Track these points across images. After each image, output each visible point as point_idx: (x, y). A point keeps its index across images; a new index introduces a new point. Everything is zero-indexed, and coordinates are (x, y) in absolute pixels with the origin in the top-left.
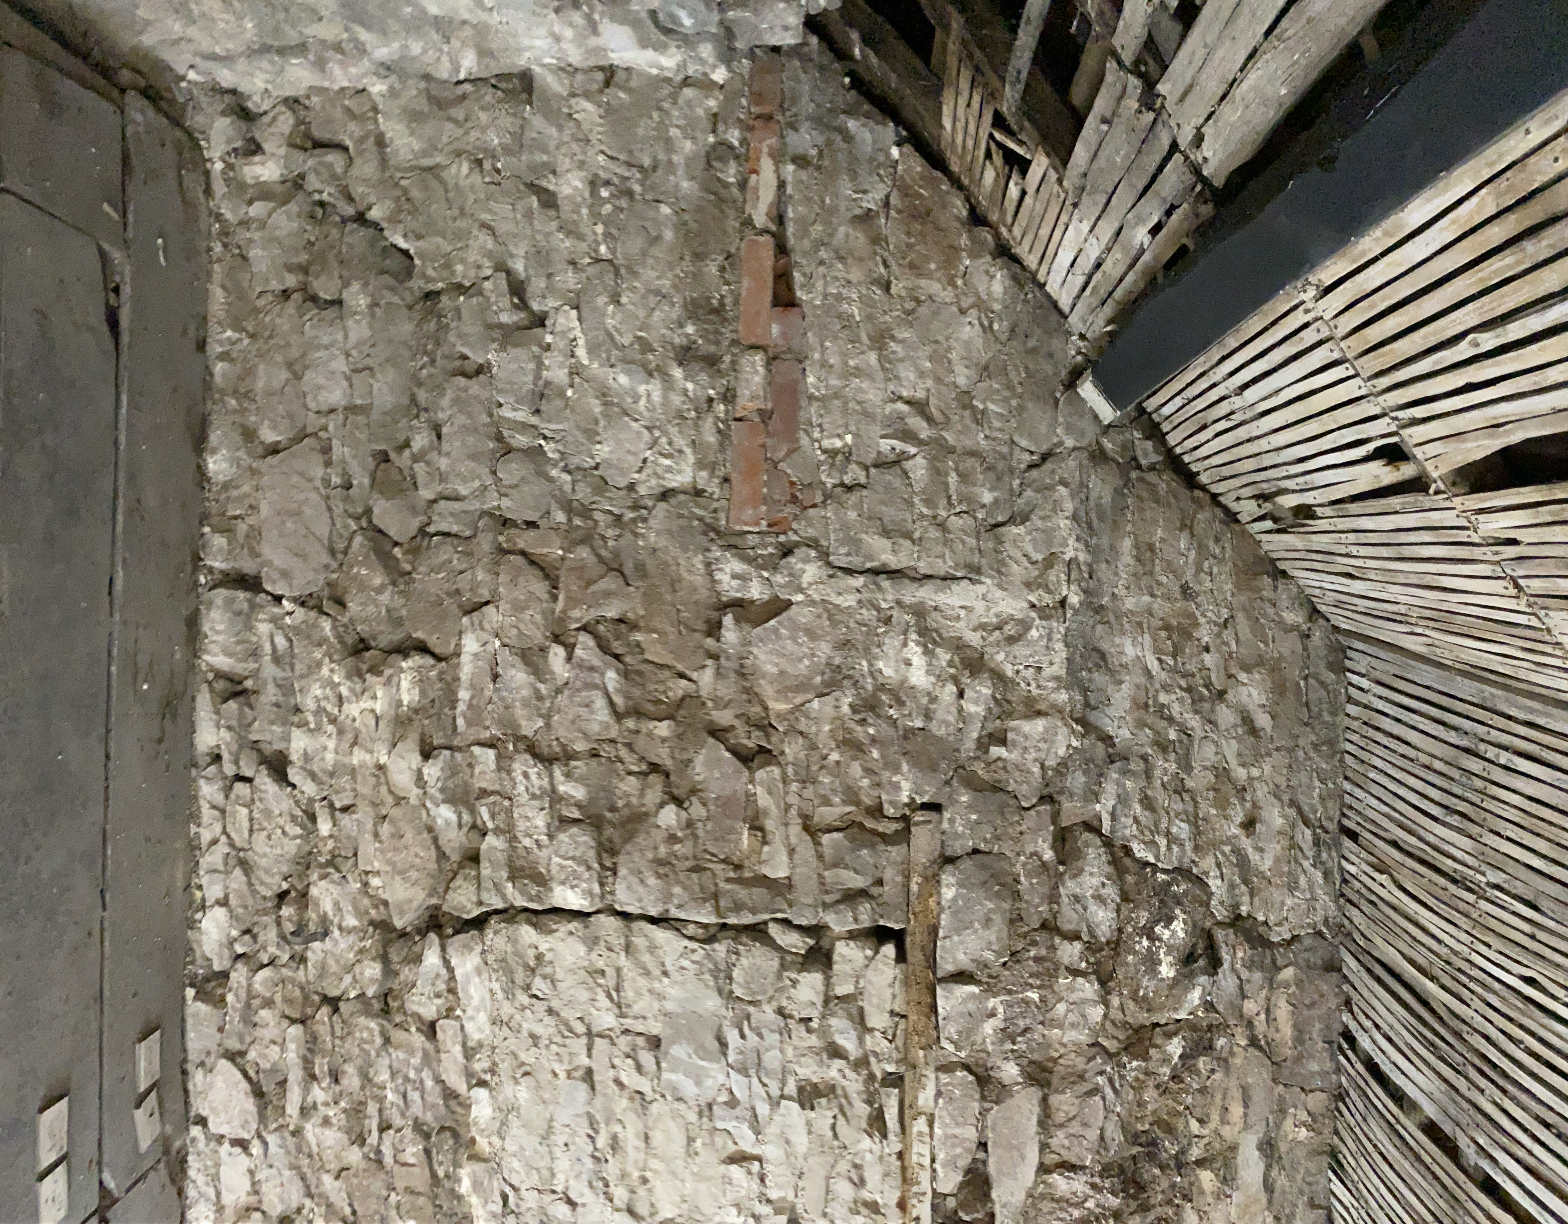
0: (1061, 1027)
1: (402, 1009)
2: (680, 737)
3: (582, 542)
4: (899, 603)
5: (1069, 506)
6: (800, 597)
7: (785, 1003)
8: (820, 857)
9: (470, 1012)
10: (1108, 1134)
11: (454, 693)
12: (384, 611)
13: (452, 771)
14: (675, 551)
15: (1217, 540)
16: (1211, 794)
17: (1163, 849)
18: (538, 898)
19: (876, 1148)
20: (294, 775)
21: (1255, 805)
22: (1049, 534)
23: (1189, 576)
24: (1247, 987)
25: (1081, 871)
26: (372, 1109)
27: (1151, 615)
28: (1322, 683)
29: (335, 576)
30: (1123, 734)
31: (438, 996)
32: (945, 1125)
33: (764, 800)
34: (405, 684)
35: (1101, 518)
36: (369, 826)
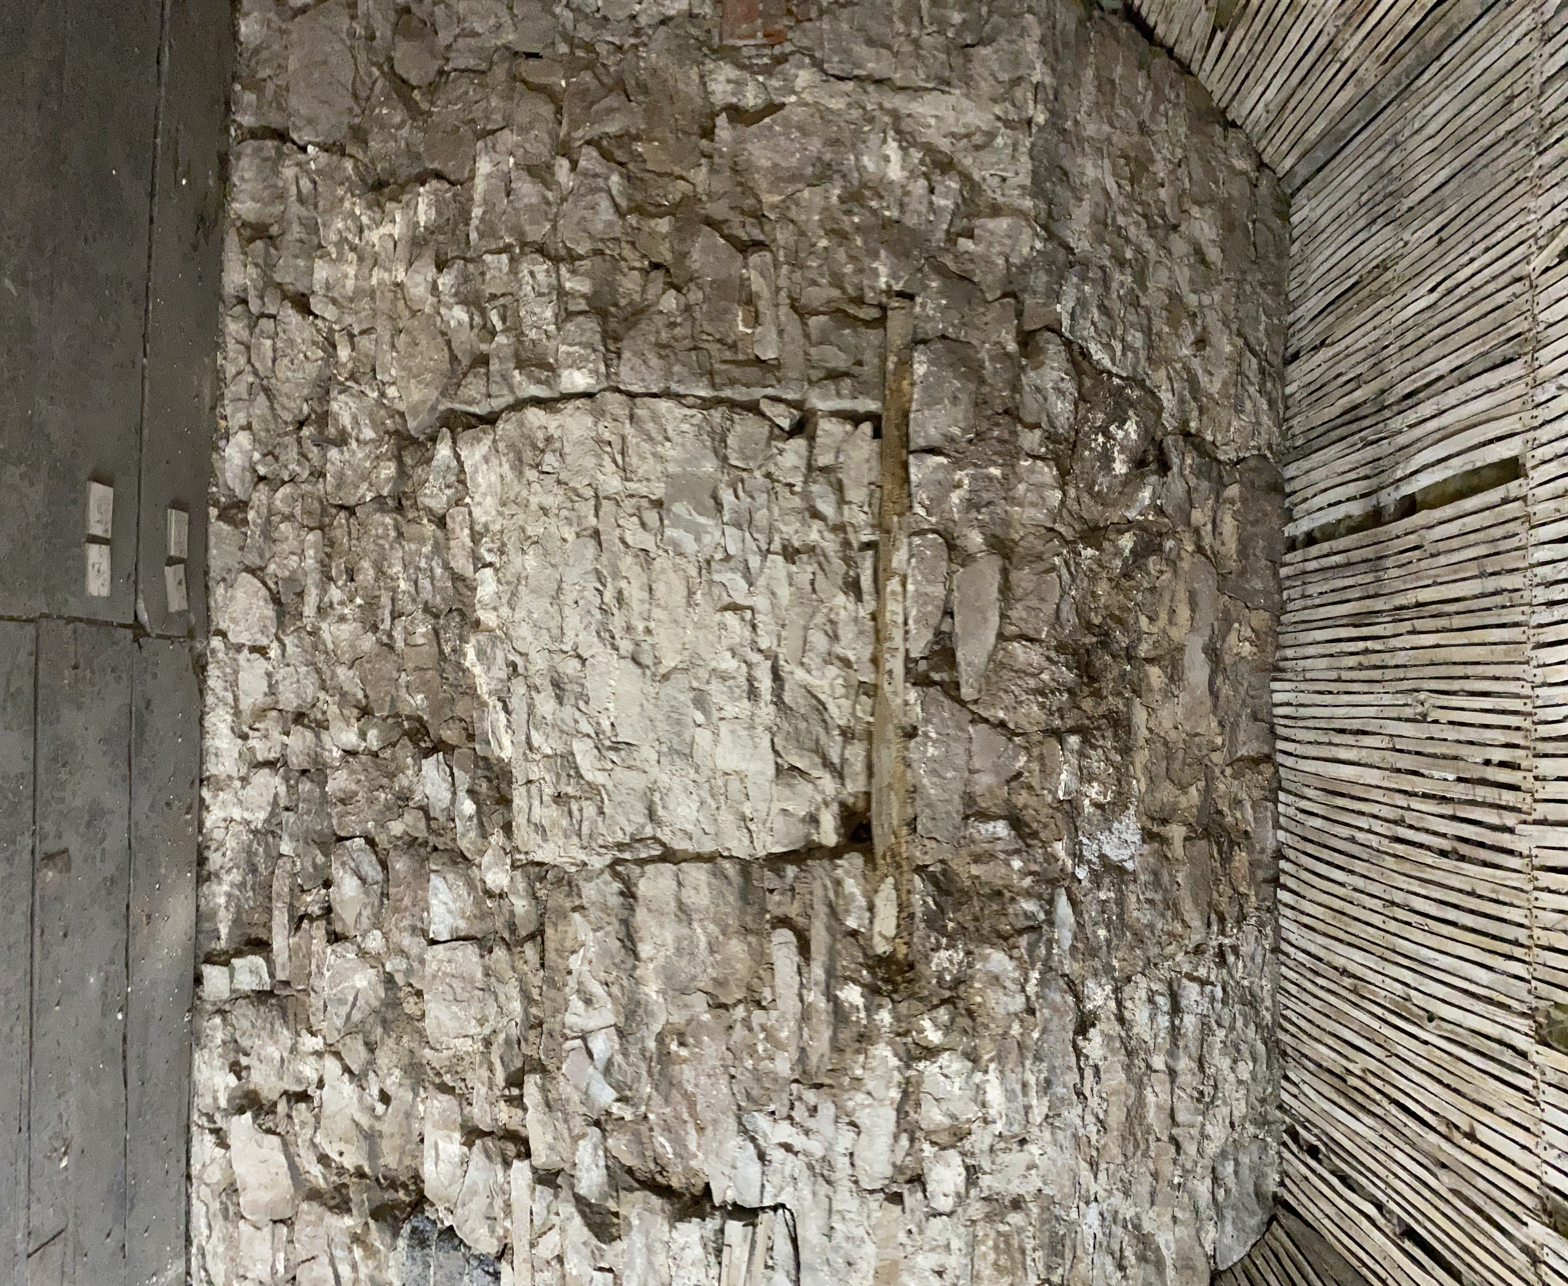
0: (1020, 505)
1: (415, 506)
2: (678, 230)
3: (586, 68)
4: (881, 107)
5: (1036, 32)
6: (793, 99)
7: (772, 469)
8: (807, 336)
9: (477, 498)
10: (1064, 615)
11: (469, 212)
12: (403, 145)
13: (466, 278)
14: (674, 69)
15: (1172, 86)
16: (1164, 314)
17: (1119, 353)
18: (547, 382)
19: (851, 606)
20: (316, 305)
21: (1204, 328)
22: (1015, 59)
23: (1145, 115)
24: (1194, 495)
25: (1043, 363)
26: (385, 600)
27: (1111, 143)
28: (1269, 228)
29: (357, 121)
30: (1082, 245)
31: (448, 486)
32: (916, 582)
33: (757, 284)
34: (422, 207)
35: (1066, 45)
36: (387, 338)
